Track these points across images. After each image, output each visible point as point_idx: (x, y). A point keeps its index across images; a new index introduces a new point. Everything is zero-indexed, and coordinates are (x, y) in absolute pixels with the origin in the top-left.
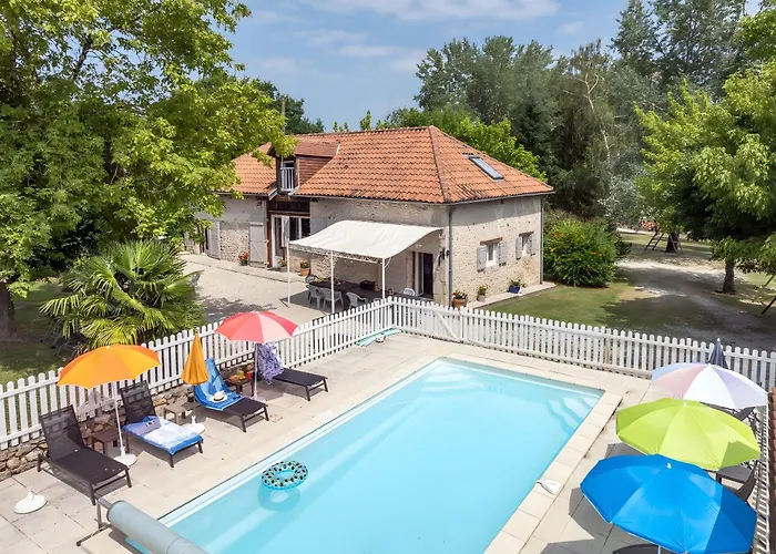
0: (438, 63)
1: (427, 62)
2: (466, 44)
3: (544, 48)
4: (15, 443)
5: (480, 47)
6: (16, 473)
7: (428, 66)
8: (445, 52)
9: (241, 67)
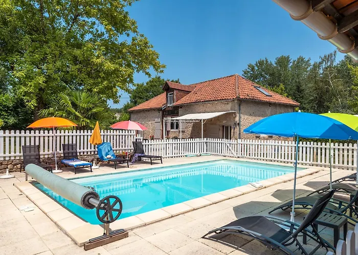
0: (253, 69)
1: (248, 70)
2: (267, 61)
3: (306, 59)
4: (12, 158)
5: (273, 63)
6: (11, 172)
7: (248, 72)
8: (256, 65)
9: (142, 36)
